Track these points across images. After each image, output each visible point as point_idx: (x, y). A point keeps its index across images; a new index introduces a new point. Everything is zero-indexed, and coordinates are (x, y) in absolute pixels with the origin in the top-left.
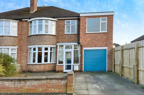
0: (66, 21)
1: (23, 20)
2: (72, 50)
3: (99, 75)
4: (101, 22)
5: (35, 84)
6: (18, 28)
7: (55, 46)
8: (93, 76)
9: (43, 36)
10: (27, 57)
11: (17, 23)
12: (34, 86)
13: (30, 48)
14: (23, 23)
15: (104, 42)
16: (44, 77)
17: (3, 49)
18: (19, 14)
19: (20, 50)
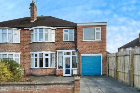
0: (64, 30)
1: (25, 28)
2: (71, 56)
3: (96, 78)
4: (96, 31)
5: (44, 88)
6: (20, 35)
7: (55, 52)
8: (91, 79)
9: (44, 43)
10: (29, 62)
11: (19, 31)
12: (44, 90)
13: (32, 54)
14: (25, 31)
15: (99, 49)
16: (53, 82)
17: (7, 55)
18: (21, 23)
19: (23, 56)
